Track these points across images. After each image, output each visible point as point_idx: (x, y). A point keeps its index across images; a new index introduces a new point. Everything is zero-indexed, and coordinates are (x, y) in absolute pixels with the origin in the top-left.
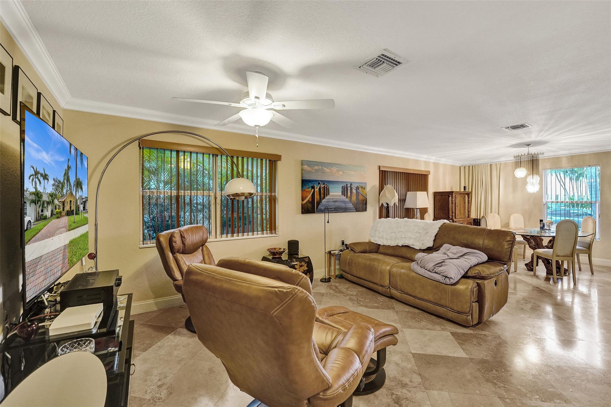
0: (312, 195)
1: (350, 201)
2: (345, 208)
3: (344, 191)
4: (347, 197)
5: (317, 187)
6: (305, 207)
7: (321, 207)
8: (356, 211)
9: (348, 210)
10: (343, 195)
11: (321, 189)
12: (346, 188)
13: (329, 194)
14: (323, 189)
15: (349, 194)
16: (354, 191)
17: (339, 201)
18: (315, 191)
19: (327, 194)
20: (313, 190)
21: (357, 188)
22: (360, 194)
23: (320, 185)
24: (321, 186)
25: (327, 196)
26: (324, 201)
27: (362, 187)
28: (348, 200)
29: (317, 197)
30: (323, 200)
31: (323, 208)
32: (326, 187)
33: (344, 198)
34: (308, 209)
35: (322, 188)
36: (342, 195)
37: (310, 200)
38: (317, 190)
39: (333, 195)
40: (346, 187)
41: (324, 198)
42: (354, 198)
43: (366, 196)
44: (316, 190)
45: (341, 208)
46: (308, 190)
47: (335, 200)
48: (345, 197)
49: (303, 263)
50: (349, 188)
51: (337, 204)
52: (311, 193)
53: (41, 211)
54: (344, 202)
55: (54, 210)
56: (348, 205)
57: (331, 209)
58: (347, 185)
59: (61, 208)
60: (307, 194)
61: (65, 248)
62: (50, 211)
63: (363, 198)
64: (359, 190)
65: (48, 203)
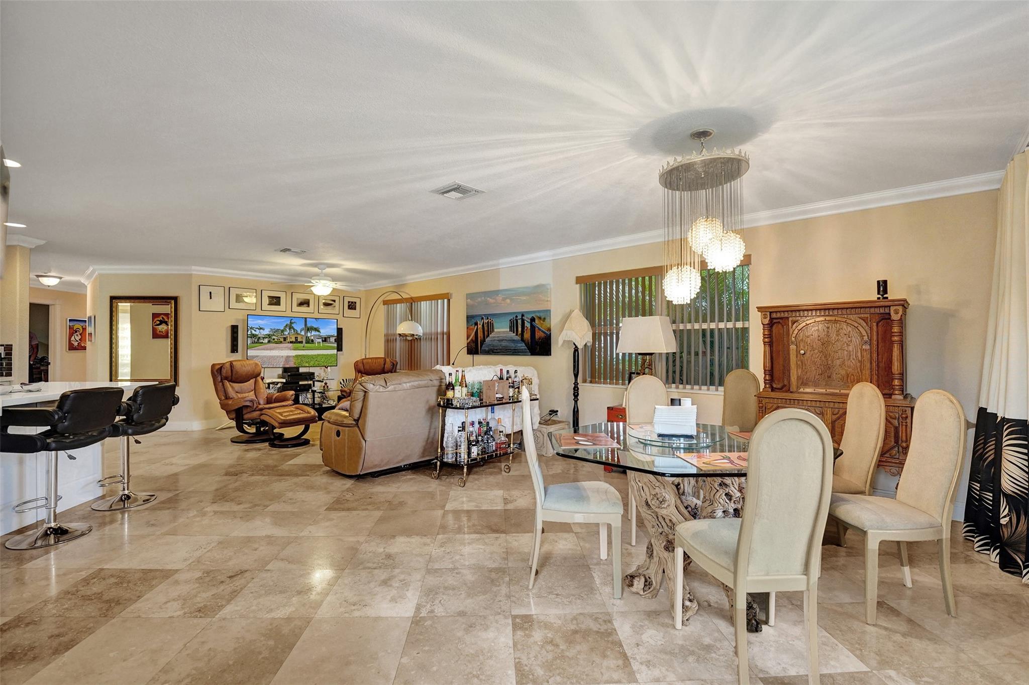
1: (523, 340)
2: (515, 350)
3: (513, 326)
4: (517, 335)
5: (480, 322)
6: (470, 346)
7: (485, 347)
8: (531, 355)
9: (519, 352)
10: (512, 331)
11: (485, 325)
12: (515, 321)
13: (493, 331)
15: (520, 329)
16: (528, 325)
17: (506, 340)
18: (478, 328)
20: (476, 326)
21: (533, 320)
22: (536, 329)
24: (484, 320)
25: (491, 333)
26: (487, 340)
27: (540, 318)
28: (519, 338)
29: (481, 336)
30: (487, 338)
31: (487, 349)
32: (490, 322)
33: (513, 335)
34: (472, 349)
35: (486, 323)
36: (510, 331)
37: (474, 339)
38: (480, 326)
39: (499, 332)
40: (516, 319)
41: (488, 336)
42: (527, 335)
43: (549, 330)
44: (479, 326)
45: (509, 350)
46: (472, 327)
47: (501, 338)
48: (515, 334)
50: (520, 322)
51: (504, 344)
52: (475, 331)
53: (256, 340)
54: (513, 341)
55: (272, 340)
56: (519, 345)
57: (497, 350)
58: (517, 317)
59: (282, 340)
60: (471, 331)
61: (288, 357)
62: (266, 341)
63: (543, 335)
64: (535, 322)
65: (264, 338)
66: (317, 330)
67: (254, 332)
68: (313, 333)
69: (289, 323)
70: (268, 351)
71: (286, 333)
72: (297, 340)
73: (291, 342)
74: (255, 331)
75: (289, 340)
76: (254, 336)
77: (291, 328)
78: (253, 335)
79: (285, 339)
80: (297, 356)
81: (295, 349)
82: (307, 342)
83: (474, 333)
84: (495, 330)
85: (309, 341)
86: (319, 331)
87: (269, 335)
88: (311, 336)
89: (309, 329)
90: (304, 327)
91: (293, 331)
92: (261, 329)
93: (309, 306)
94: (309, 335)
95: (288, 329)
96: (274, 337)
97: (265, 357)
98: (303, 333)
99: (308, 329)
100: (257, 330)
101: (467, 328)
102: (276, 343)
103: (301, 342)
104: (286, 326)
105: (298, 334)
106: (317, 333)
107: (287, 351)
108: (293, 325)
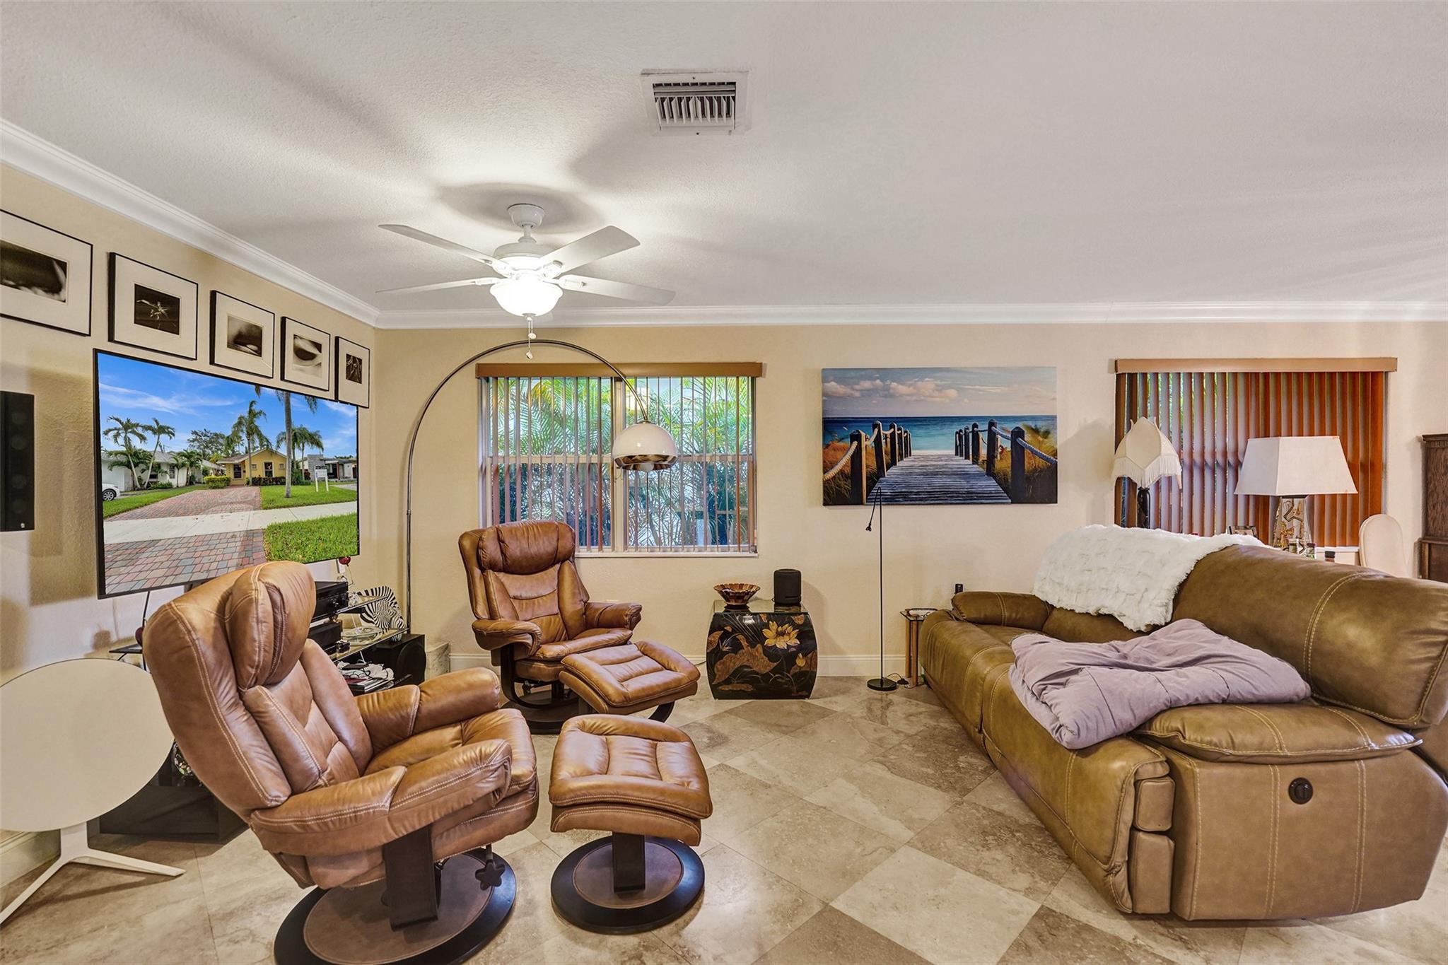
0: (852, 457)
1: (989, 472)
2: (968, 492)
3: (967, 444)
4: (975, 461)
5: (868, 436)
6: (832, 488)
7: (883, 487)
8: (1012, 503)
9: (980, 498)
10: (961, 455)
11: (883, 441)
12: (971, 434)
13: (908, 453)
14: (889, 440)
15: (983, 452)
16: (1004, 443)
17: (943, 473)
18: (863, 446)
19: (901, 455)
20: (855, 443)
21: (1018, 434)
22: (1027, 451)
23: (879, 432)
24: (882, 431)
25: (902, 459)
26: (891, 474)
27: (1036, 431)
28: (981, 469)
29: (869, 463)
30: (888, 469)
31: (887, 492)
32: (900, 435)
33: (963, 463)
34: (839, 493)
35: (886, 438)
36: (957, 454)
37: (848, 470)
38: (868, 442)
39: (923, 456)
40: (973, 431)
41: (893, 463)
42: (1004, 464)
43: (1055, 455)
44: (864, 443)
45: (952, 492)
46: (841, 444)
47: (931, 469)
48: (970, 462)
49: (788, 628)
50: (984, 437)
51: (938, 481)
52: (851, 452)
53: (146, 477)
54: (965, 475)
55: (199, 476)
56: (980, 483)
57: (918, 493)
58: (975, 426)
59: (229, 474)
60: (839, 454)
61: (250, 534)
62: (181, 477)
63: (1041, 463)
64: (1023, 438)
65: (173, 467)
66: (315, 440)
67: (136, 443)
68: (309, 450)
69: (246, 415)
70: (189, 520)
71: (240, 449)
72: (269, 473)
73: (256, 482)
74: (142, 438)
75: (248, 474)
76: (134, 459)
77: (253, 431)
78: (135, 454)
79: (238, 470)
80: (274, 529)
81: (269, 505)
82: (296, 482)
83: (848, 456)
84: (913, 452)
85: (301, 478)
86: (319, 445)
87: (189, 456)
88: (304, 460)
89: (298, 438)
90: (285, 430)
91: (257, 444)
92: (161, 430)
93: (259, 353)
94: (298, 456)
95: (244, 436)
96: (205, 464)
97: (180, 541)
98: (283, 450)
99: (295, 439)
100: (148, 434)
101: (826, 446)
102: (214, 485)
103: (280, 481)
104: (240, 423)
105: (273, 453)
106: (316, 451)
107: (246, 514)
108: (257, 422)
